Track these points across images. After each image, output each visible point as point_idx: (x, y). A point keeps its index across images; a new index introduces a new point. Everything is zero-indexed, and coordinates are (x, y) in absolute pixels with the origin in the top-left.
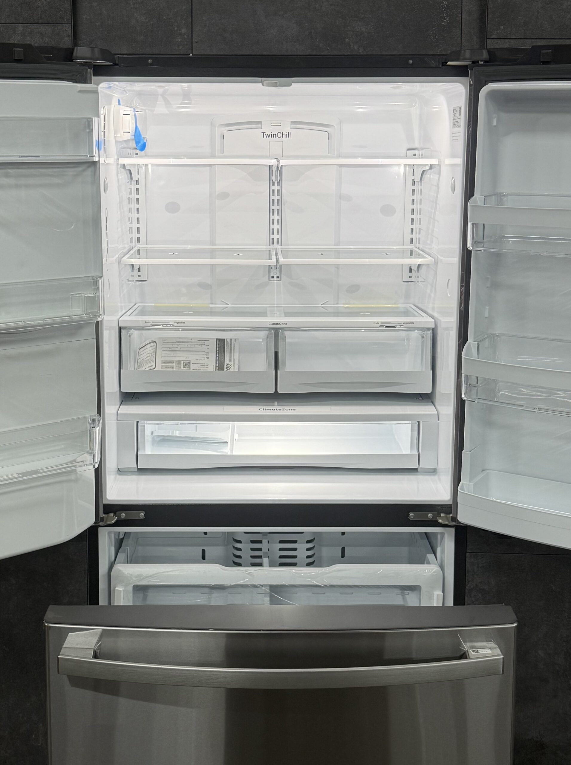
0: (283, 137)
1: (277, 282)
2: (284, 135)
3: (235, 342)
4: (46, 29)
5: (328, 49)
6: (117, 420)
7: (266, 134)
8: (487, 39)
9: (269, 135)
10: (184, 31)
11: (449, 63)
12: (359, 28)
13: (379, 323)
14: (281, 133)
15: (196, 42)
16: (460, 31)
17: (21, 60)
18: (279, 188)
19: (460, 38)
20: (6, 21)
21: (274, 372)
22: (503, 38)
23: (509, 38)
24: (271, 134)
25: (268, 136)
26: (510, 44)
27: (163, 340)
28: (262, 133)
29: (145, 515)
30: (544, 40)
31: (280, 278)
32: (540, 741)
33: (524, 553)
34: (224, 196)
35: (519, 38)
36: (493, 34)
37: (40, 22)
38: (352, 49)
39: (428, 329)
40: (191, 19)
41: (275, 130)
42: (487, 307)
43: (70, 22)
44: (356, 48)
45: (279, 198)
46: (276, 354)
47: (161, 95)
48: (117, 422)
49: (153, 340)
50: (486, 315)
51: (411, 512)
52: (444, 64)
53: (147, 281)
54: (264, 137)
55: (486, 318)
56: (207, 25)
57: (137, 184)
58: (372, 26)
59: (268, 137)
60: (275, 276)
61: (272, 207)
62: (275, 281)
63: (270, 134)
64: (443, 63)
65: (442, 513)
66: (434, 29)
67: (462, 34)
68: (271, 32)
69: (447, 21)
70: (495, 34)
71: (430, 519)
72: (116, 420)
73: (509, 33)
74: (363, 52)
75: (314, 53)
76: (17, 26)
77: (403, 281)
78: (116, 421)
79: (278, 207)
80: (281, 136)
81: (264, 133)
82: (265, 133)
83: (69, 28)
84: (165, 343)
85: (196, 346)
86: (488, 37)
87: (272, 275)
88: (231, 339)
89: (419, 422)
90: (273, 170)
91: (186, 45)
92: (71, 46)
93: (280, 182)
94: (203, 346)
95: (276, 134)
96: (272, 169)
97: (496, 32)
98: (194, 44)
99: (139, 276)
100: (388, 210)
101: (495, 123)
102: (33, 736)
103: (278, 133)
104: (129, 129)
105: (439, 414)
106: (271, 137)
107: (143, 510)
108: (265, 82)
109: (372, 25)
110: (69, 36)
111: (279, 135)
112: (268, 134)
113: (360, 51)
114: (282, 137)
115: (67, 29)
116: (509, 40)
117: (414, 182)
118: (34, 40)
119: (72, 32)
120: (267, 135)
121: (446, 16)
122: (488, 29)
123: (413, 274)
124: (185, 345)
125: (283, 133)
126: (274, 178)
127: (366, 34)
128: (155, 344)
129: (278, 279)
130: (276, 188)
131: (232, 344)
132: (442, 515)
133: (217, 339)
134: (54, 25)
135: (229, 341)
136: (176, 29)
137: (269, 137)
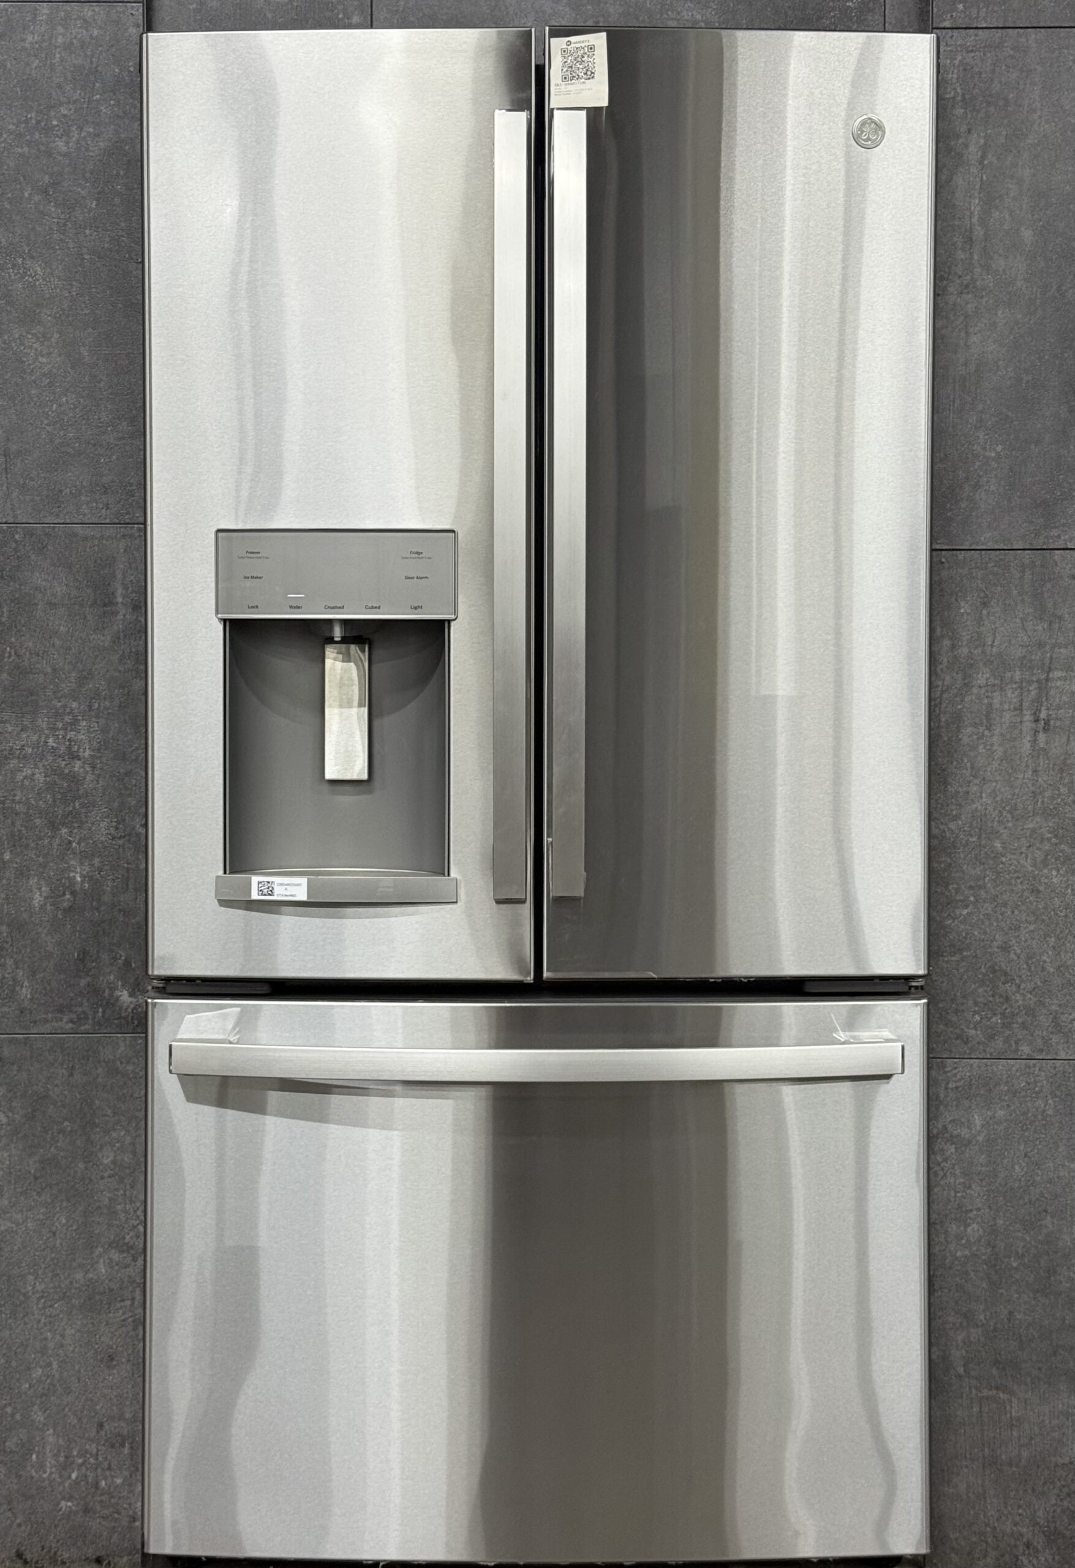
12: (690, 14)
22: (964, 26)
23: (975, 26)
26: (977, 38)
30: (1043, 30)
35: (995, 26)
36: (945, 20)
67: (887, 25)
70: (949, 20)
73: (975, 18)
83: (138, 10)
86: (934, 26)
97: (949, 16)
110: (138, 26)
115: (134, 13)
116: (976, 31)
118: (71, 33)
119: (143, 18)
122: (935, 10)
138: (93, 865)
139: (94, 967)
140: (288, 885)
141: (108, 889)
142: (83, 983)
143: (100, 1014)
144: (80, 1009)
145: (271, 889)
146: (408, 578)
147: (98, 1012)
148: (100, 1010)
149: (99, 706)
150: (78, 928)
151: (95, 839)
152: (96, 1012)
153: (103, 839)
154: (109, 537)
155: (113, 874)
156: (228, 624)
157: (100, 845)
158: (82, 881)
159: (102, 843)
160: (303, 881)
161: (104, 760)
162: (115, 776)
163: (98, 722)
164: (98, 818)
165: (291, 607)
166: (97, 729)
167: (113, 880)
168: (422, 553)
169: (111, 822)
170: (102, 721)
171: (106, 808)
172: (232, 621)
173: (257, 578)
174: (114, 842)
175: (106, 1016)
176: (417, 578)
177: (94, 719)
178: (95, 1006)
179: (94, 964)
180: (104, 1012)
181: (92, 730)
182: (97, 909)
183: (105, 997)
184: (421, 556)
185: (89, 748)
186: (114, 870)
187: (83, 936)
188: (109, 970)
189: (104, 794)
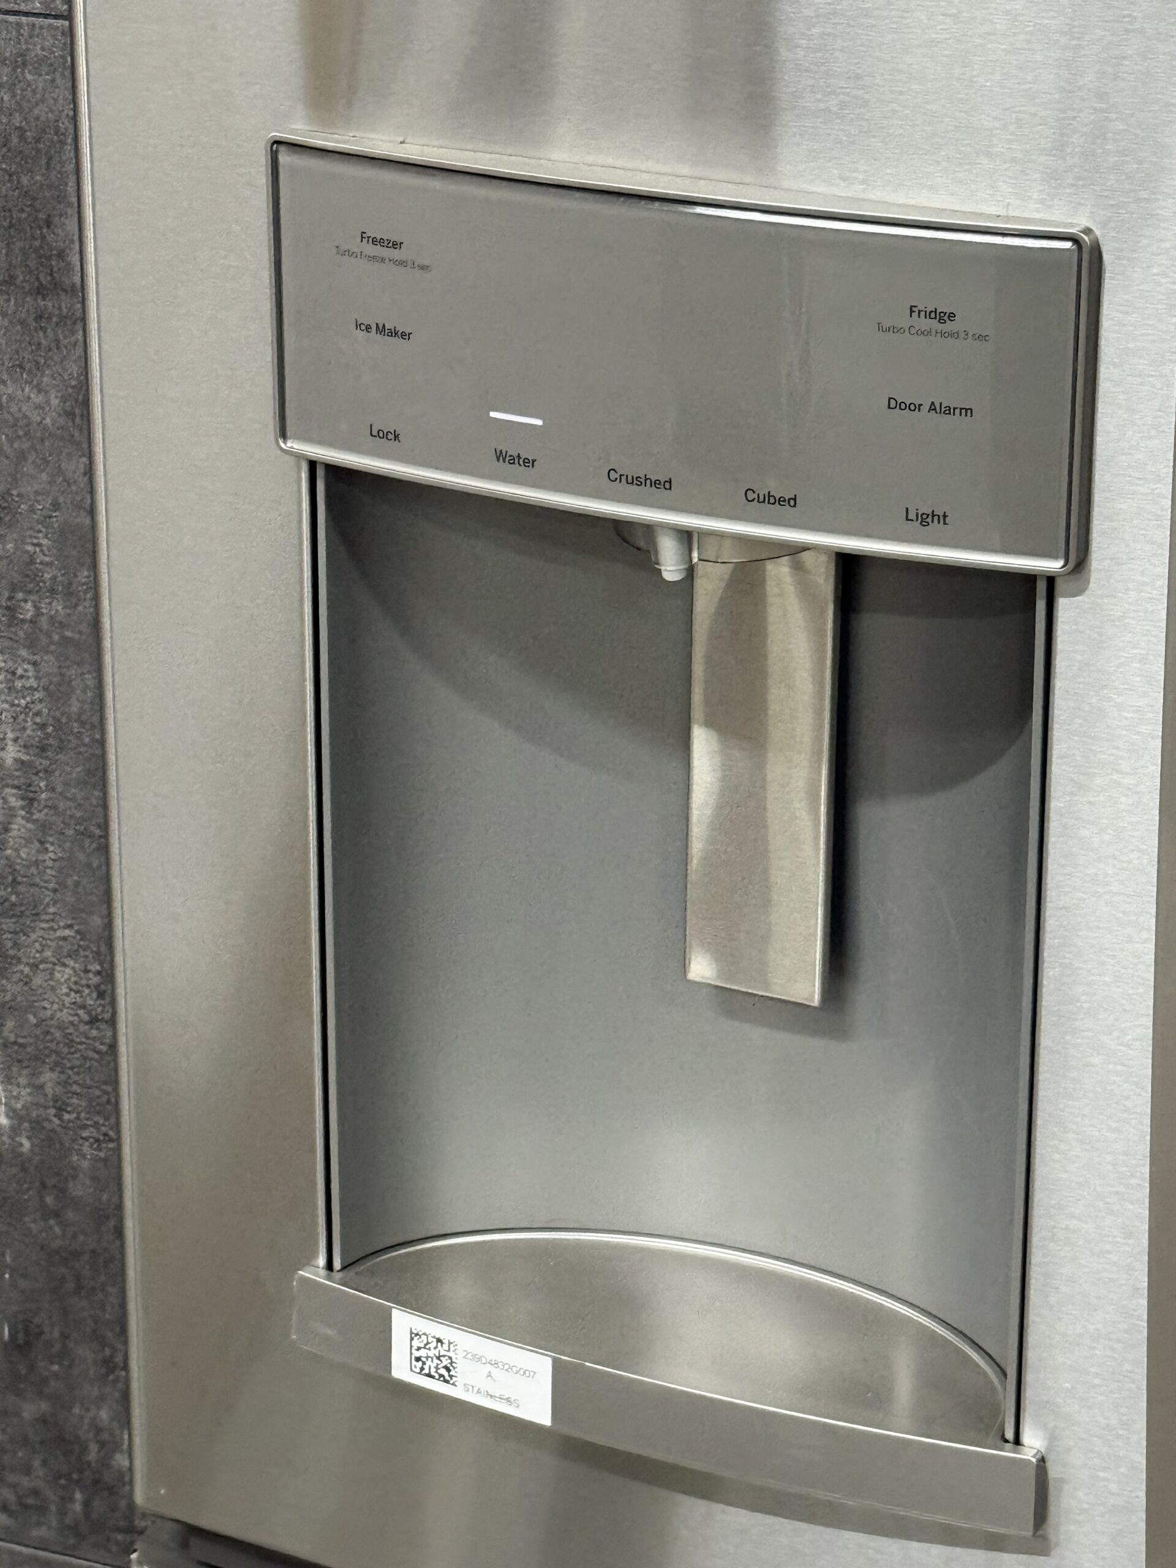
138: (41, 1087)
139: (56, 1375)
140: (495, 1364)
141: (85, 1164)
142: (31, 1409)
143: (78, 1507)
144: (25, 1482)
145: (445, 1362)
146: (901, 406)
147: (72, 1499)
148: (78, 1496)
149: (38, 613)
150: (8, 1259)
151: (42, 1014)
152: (68, 1499)
153: (65, 1016)
154: (42, 60)
155: (96, 1125)
156: (320, 473)
157: (58, 1034)
158: (13, 1128)
159: (61, 1027)
160: (541, 1365)
161: (57, 779)
162: (91, 836)
163: (35, 664)
164: (48, 953)
165: (500, 456)
166: (32, 682)
167: (97, 1140)
168: (951, 316)
169: (86, 971)
170: (49, 664)
171: (70, 926)
172: (335, 472)
173: (393, 333)
174: (94, 1033)
175: (94, 1516)
176: (932, 408)
177: (24, 653)
178: (62, 1482)
179: (56, 1368)
180: (87, 1504)
181: (19, 684)
182: (57, 1214)
183: (89, 1463)
184: (949, 326)
185: (16, 740)
186: (98, 1113)
187: (24, 1284)
188: (96, 1392)
189: (62, 885)
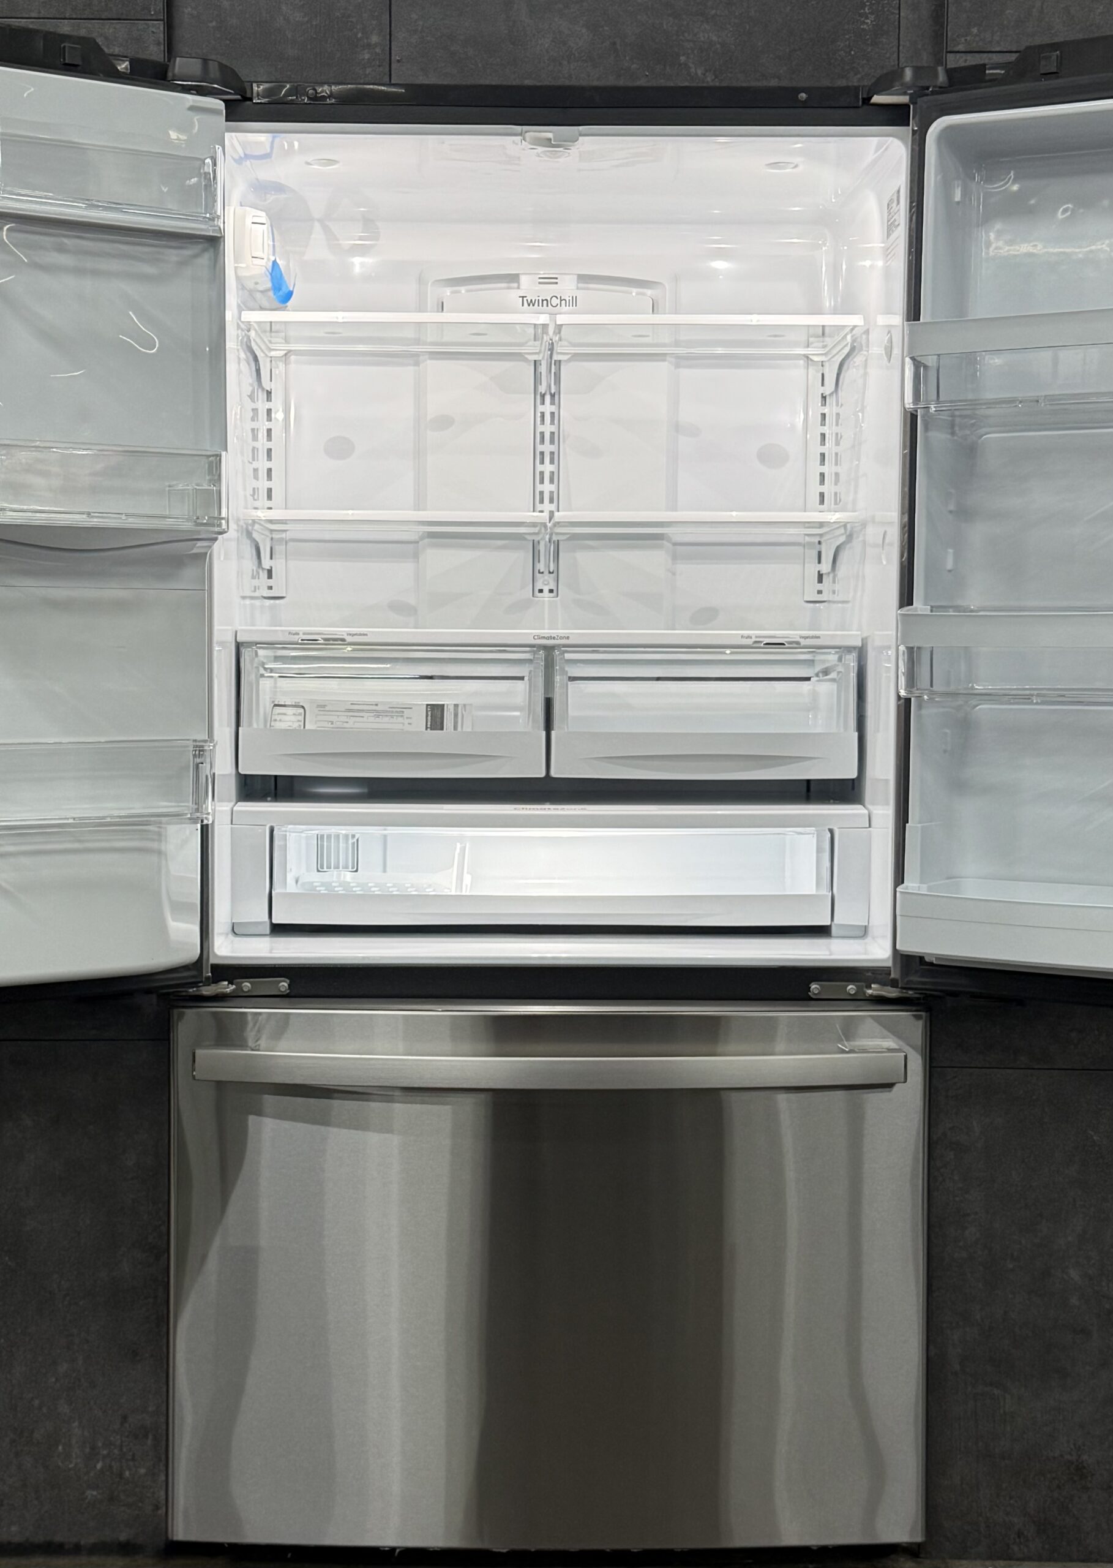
0: (561, 306)
1: (549, 601)
2: (563, 302)
3: (464, 712)
4: (115, 28)
5: (647, 75)
6: (232, 824)
7: (527, 300)
8: (947, 52)
9: (533, 301)
10: (374, 39)
11: (877, 99)
12: (706, 35)
13: (751, 638)
14: (557, 298)
15: (398, 61)
16: (897, 41)
17: (76, 66)
18: (553, 408)
19: (895, 55)
20: (40, 13)
21: (544, 733)
22: (978, 50)
23: (988, 50)
24: (539, 300)
25: (531, 303)
27: (318, 706)
28: (520, 297)
29: (289, 985)
31: (555, 591)
32: (1077, 1461)
33: (1036, 1067)
34: (444, 422)
35: (1008, 50)
36: (959, 44)
37: (103, 17)
38: (692, 74)
39: (849, 649)
40: (388, 16)
41: (547, 291)
42: (951, 551)
43: (162, 18)
44: (699, 72)
45: (553, 428)
46: (548, 704)
47: (319, 220)
48: (231, 828)
49: (299, 703)
50: (950, 565)
51: (813, 983)
52: (867, 100)
53: (285, 599)
54: (523, 305)
55: (950, 571)
56: (420, 28)
57: (269, 399)
58: (731, 31)
59: (531, 305)
60: (546, 589)
61: (540, 448)
62: (547, 599)
63: (535, 300)
64: (864, 99)
65: (874, 983)
66: (847, 37)
67: (901, 48)
68: (540, 42)
69: (872, 22)
70: (963, 43)
71: (850, 994)
72: (229, 822)
73: (989, 42)
74: (713, 80)
75: (621, 83)
76: (61, 22)
77: (805, 599)
78: (230, 826)
79: (553, 448)
80: (557, 304)
81: (523, 297)
82: (526, 297)
83: (159, 28)
84: (322, 713)
85: (386, 719)
86: (949, 50)
87: (539, 586)
88: (456, 706)
89: (831, 831)
90: (541, 373)
91: (379, 66)
92: (163, 60)
93: (557, 397)
94: (400, 719)
95: (547, 300)
96: (539, 371)
97: (963, 40)
98: (394, 66)
99: (270, 588)
100: (771, 457)
101: (958, 197)
102: (60, 1448)
103: (552, 297)
104: (263, 252)
105: (871, 816)
106: (539, 306)
107: (287, 978)
108: (527, 134)
109: (731, 29)
110: (159, 44)
111: (555, 301)
112: (531, 300)
113: (709, 79)
114: (559, 305)
115: (155, 30)
116: (989, 55)
117: (824, 398)
119: (164, 35)
120: (529, 301)
121: (869, 13)
122: (949, 34)
123: (826, 585)
124: (363, 717)
125: (561, 297)
126: (542, 389)
127: (718, 46)
128: (302, 710)
129: (551, 595)
130: (548, 408)
131: (458, 714)
132: (873, 986)
133: (427, 705)
134: (132, 21)
135: (452, 708)
136: (360, 35)
137: (533, 305)
